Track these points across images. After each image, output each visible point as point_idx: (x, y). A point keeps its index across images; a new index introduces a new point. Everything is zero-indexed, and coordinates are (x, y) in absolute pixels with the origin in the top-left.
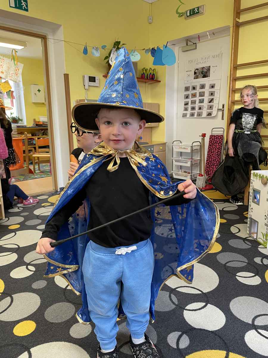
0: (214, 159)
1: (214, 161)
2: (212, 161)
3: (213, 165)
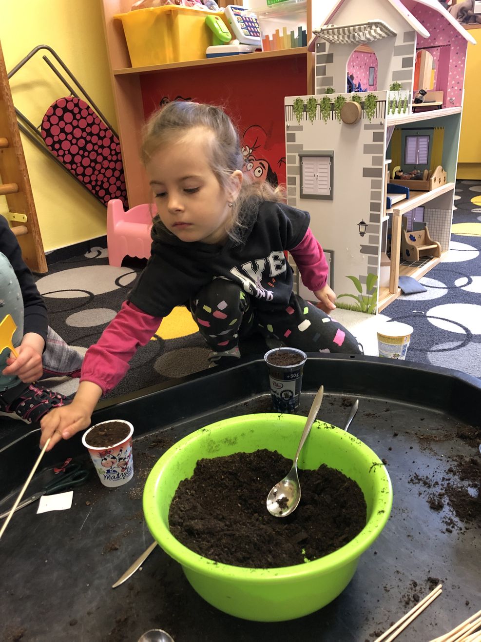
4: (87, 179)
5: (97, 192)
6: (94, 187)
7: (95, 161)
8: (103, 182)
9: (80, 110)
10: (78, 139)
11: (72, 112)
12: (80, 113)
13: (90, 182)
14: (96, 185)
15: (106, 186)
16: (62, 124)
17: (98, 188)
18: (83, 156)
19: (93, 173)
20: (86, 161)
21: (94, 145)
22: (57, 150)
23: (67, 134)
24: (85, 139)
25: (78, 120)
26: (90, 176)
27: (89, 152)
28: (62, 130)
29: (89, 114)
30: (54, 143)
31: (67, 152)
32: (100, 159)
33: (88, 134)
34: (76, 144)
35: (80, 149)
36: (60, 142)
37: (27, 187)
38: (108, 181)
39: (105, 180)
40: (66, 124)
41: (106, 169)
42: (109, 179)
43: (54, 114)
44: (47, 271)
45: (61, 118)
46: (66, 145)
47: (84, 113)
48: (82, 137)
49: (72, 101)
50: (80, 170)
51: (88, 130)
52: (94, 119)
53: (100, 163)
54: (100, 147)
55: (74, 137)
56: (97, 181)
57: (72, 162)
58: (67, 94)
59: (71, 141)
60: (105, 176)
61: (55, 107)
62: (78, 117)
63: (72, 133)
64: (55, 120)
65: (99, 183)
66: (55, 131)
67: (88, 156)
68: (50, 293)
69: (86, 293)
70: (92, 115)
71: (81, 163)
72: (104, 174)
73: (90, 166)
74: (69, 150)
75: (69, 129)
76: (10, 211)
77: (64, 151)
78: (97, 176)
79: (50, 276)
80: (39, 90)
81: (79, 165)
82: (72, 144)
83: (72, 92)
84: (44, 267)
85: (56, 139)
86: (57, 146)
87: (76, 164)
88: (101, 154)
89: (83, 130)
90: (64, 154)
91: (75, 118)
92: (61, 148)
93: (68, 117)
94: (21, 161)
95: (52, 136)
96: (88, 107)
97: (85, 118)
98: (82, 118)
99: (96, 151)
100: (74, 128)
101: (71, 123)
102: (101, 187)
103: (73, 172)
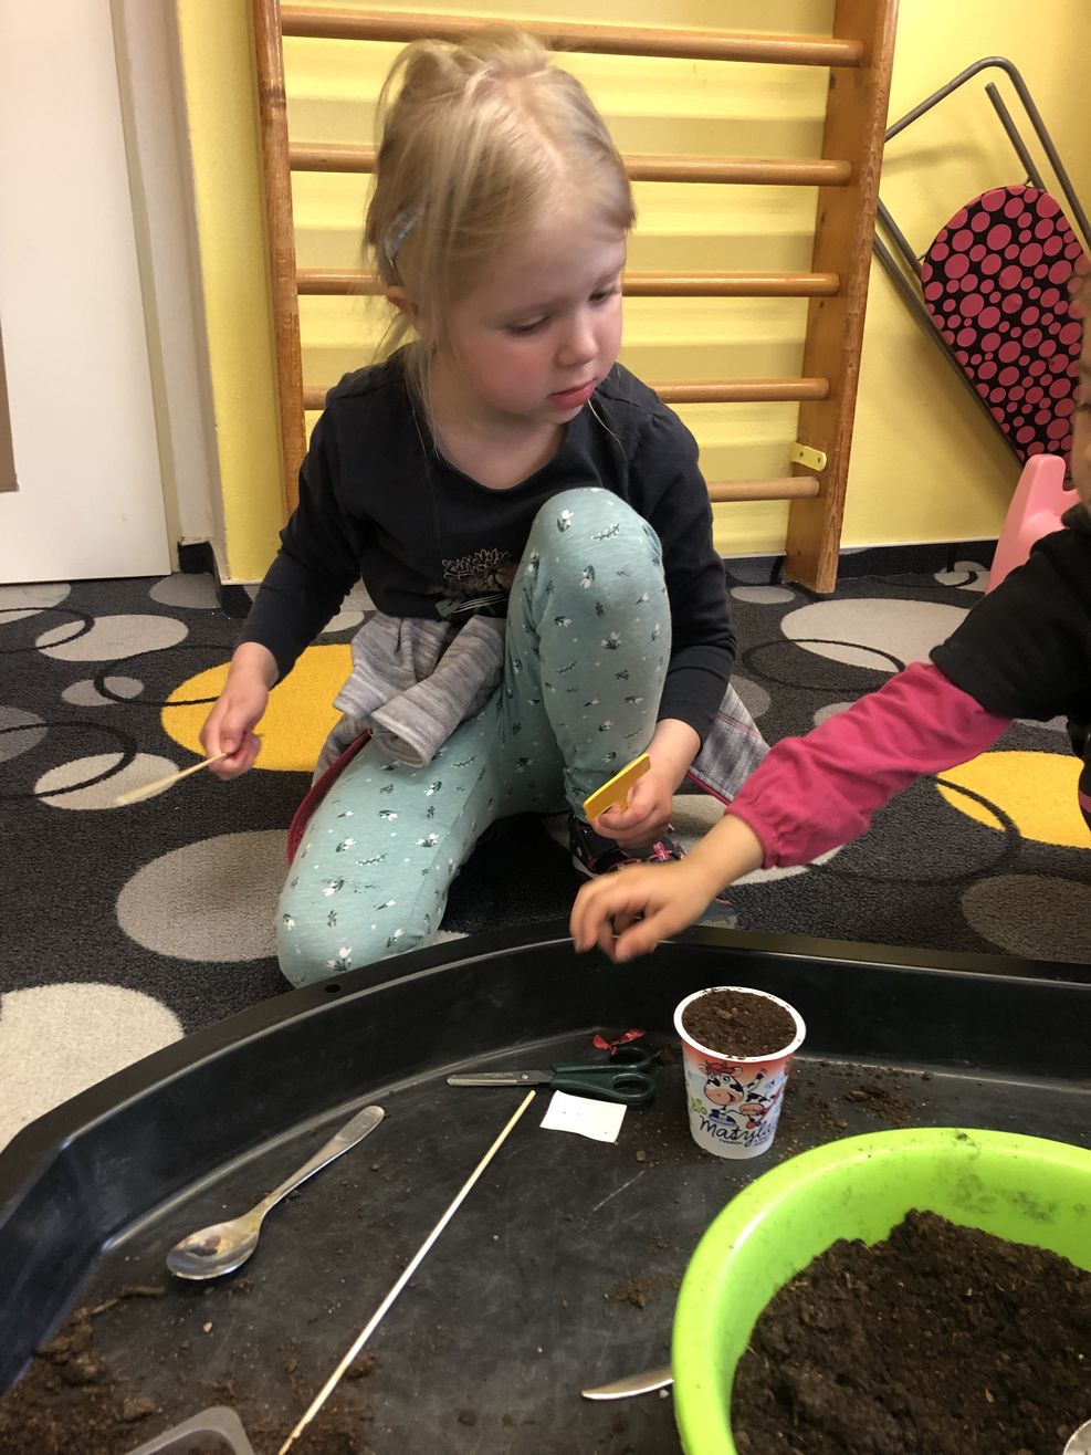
0: (1037, 368)
1: (1024, 351)
2: (1046, 336)
3: (1014, 320)
4: (997, 396)
5: (1014, 431)
6: (1009, 418)
7: (1034, 354)
8: (1036, 408)
9: (1037, 219)
10: (1005, 293)
11: (1012, 223)
12: (1032, 228)
13: (1003, 404)
14: (1018, 413)
15: (1040, 419)
16: (978, 253)
17: (1018, 421)
18: (1006, 338)
19: (1019, 383)
20: (1010, 352)
21: (1043, 311)
22: (947, 316)
23: (982, 278)
24: (1024, 294)
25: (1022, 246)
26: (1008, 389)
27: (1025, 329)
28: (975, 268)
29: (1056, 232)
30: (946, 296)
31: (968, 322)
32: (1047, 349)
33: (1037, 283)
34: (998, 305)
35: (1004, 317)
36: (959, 296)
37: (849, 392)
38: (1051, 409)
39: (1047, 403)
40: (989, 252)
41: (1056, 377)
42: (1055, 401)
43: (967, 226)
44: (832, 590)
45: (980, 238)
46: (972, 305)
47: (1043, 230)
48: (1018, 290)
49: (1021, 196)
50: (987, 371)
51: (1040, 273)
52: (1065, 245)
53: (1045, 359)
54: (1058, 318)
55: (997, 288)
56: (1022, 402)
57: (975, 349)
58: (1016, 178)
59: (986, 297)
60: (1046, 394)
61: (974, 209)
62: (1025, 237)
63: (995, 277)
64: (963, 241)
65: (1026, 410)
66: (957, 267)
67: (1019, 340)
68: (815, 641)
69: (892, 664)
70: (1061, 235)
71: (996, 353)
72: (1046, 389)
73: (1015, 364)
74: (975, 319)
75: (991, 265)
76: (799, 440)
77: (963, 318)
78: (1027, 390)
79: (835, 603)
80: (954, 168)
81: (989, 356)
82: (987, 304)
83: (1032, 174)
84: (828, 580)
85: (952, 288)
86: (949, 305)
87: (983, 353)
88: (1056, 338)
89: (1028, 272)
90: (962, 327)
91: (1014, 240)
92: (957, 311)
93: (1000, 236)
94: (854, 329)
95: (945, 281)
96: (1060, 214)
97: (1042, 242)
98: (1034, 240)
99: (1045, 329)
100: (1006, 263)
101: (1001, 253)
102: (1029, 420)
103: (971, 372)
